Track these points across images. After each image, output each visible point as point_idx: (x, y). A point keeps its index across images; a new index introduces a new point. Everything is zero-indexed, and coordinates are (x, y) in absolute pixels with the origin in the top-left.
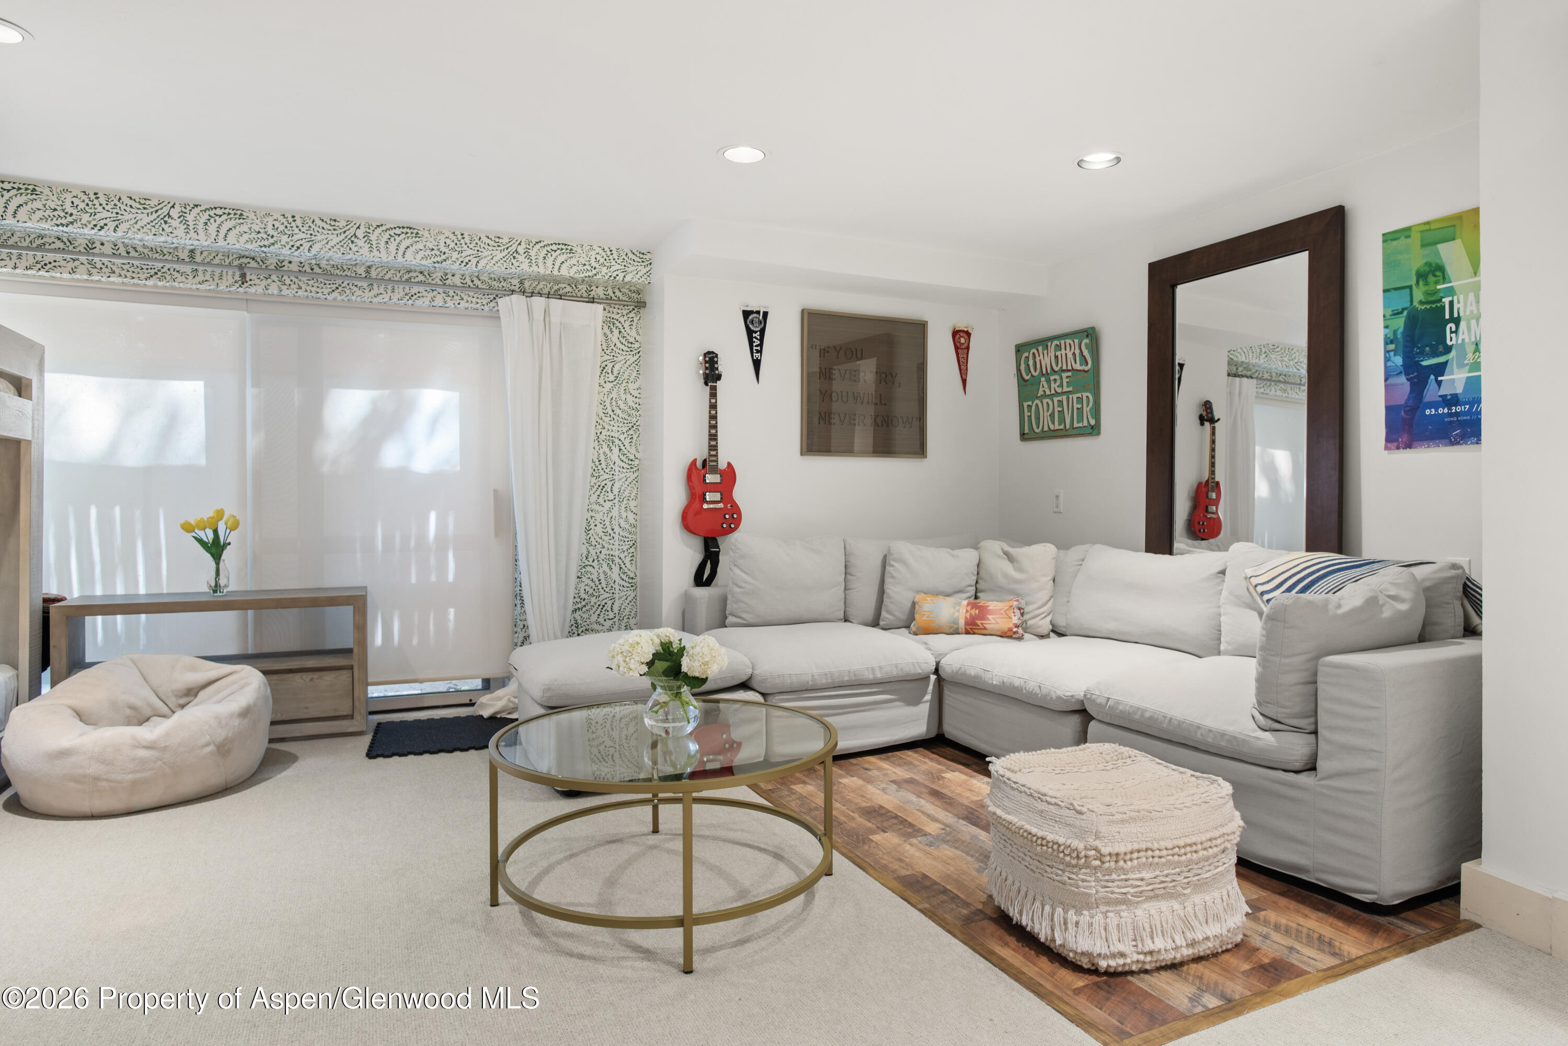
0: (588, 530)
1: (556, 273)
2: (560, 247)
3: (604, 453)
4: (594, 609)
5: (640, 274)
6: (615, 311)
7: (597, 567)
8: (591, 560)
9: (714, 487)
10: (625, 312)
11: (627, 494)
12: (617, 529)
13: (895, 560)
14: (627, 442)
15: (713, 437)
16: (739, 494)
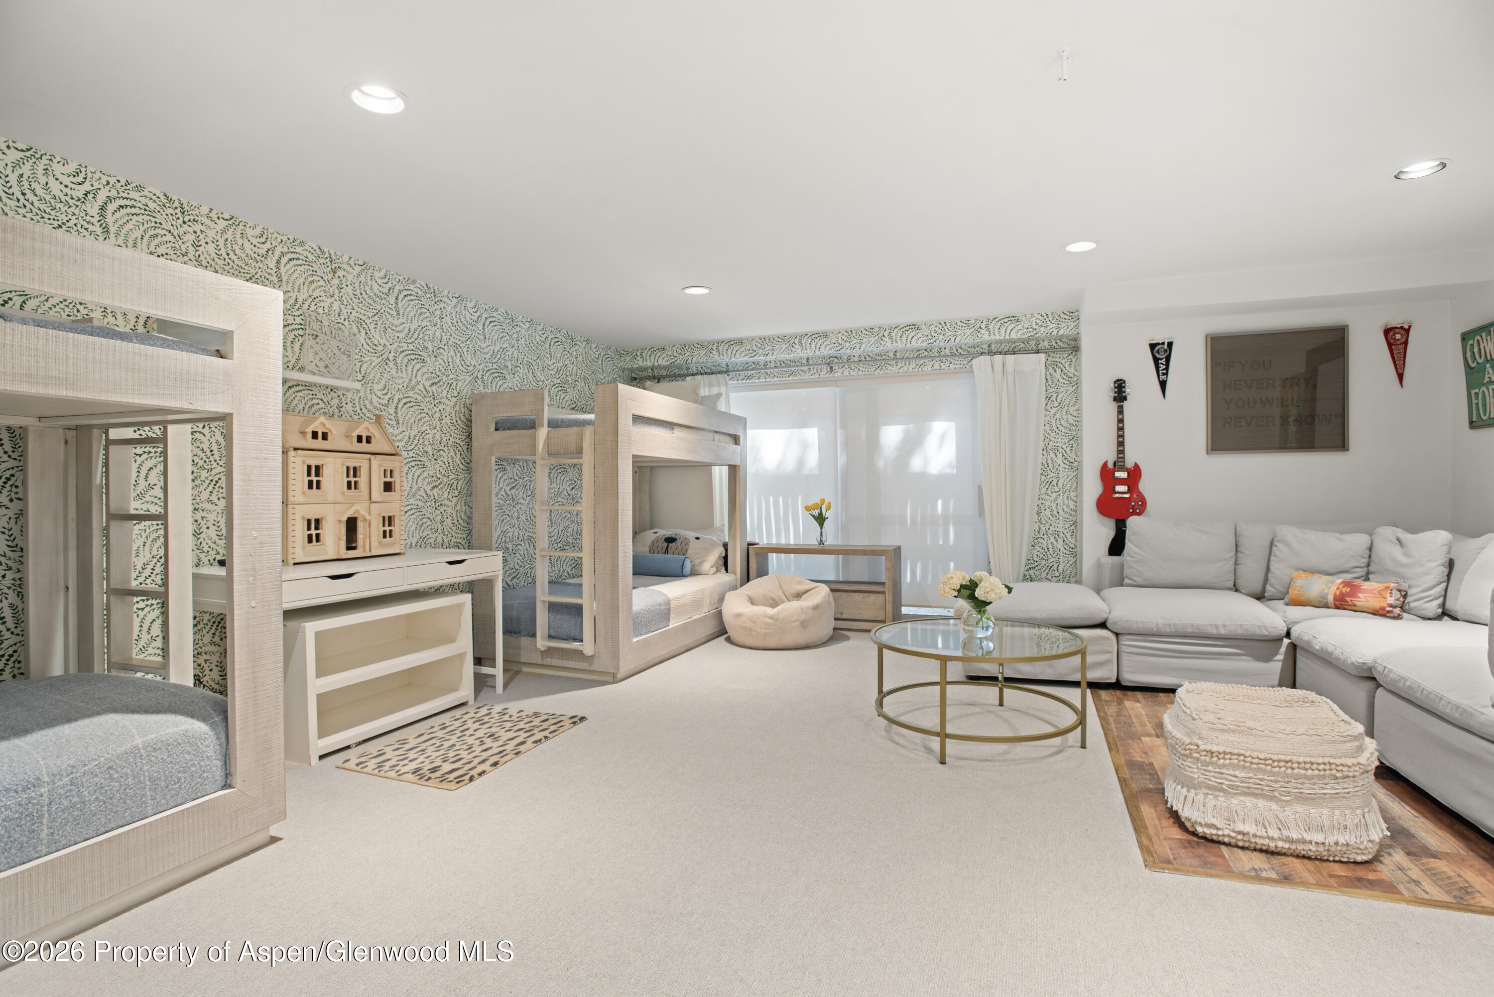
0: (1039, 513)
1: (1007, 337)
2: (1010, 319)
3: (1051, 458)
4: (1044, 569)
5: (1070, 328)
6: (1057, 356)
7: (1046, 539)
8: (1042, 534)
9: (1121, 482)
10: (1065, 356)
11: (1068, 487)
12: (1061, 512)
13: (1279, 541)
14: (1068, 450)
15: (1121, 444)
16: (1144, 486)
